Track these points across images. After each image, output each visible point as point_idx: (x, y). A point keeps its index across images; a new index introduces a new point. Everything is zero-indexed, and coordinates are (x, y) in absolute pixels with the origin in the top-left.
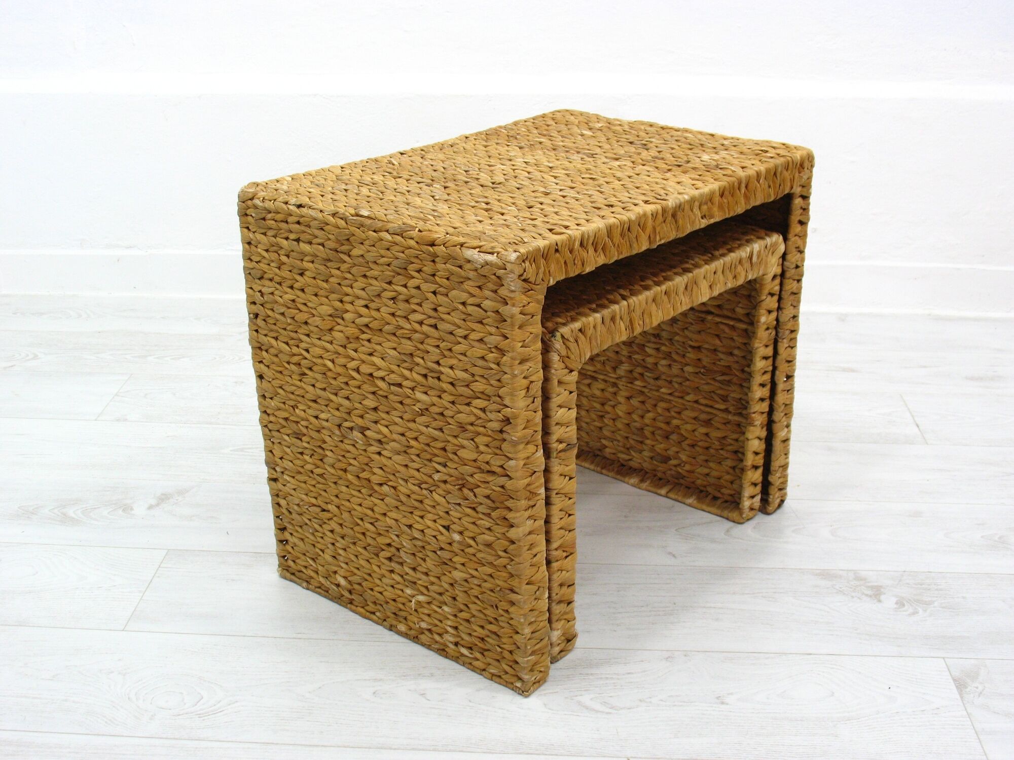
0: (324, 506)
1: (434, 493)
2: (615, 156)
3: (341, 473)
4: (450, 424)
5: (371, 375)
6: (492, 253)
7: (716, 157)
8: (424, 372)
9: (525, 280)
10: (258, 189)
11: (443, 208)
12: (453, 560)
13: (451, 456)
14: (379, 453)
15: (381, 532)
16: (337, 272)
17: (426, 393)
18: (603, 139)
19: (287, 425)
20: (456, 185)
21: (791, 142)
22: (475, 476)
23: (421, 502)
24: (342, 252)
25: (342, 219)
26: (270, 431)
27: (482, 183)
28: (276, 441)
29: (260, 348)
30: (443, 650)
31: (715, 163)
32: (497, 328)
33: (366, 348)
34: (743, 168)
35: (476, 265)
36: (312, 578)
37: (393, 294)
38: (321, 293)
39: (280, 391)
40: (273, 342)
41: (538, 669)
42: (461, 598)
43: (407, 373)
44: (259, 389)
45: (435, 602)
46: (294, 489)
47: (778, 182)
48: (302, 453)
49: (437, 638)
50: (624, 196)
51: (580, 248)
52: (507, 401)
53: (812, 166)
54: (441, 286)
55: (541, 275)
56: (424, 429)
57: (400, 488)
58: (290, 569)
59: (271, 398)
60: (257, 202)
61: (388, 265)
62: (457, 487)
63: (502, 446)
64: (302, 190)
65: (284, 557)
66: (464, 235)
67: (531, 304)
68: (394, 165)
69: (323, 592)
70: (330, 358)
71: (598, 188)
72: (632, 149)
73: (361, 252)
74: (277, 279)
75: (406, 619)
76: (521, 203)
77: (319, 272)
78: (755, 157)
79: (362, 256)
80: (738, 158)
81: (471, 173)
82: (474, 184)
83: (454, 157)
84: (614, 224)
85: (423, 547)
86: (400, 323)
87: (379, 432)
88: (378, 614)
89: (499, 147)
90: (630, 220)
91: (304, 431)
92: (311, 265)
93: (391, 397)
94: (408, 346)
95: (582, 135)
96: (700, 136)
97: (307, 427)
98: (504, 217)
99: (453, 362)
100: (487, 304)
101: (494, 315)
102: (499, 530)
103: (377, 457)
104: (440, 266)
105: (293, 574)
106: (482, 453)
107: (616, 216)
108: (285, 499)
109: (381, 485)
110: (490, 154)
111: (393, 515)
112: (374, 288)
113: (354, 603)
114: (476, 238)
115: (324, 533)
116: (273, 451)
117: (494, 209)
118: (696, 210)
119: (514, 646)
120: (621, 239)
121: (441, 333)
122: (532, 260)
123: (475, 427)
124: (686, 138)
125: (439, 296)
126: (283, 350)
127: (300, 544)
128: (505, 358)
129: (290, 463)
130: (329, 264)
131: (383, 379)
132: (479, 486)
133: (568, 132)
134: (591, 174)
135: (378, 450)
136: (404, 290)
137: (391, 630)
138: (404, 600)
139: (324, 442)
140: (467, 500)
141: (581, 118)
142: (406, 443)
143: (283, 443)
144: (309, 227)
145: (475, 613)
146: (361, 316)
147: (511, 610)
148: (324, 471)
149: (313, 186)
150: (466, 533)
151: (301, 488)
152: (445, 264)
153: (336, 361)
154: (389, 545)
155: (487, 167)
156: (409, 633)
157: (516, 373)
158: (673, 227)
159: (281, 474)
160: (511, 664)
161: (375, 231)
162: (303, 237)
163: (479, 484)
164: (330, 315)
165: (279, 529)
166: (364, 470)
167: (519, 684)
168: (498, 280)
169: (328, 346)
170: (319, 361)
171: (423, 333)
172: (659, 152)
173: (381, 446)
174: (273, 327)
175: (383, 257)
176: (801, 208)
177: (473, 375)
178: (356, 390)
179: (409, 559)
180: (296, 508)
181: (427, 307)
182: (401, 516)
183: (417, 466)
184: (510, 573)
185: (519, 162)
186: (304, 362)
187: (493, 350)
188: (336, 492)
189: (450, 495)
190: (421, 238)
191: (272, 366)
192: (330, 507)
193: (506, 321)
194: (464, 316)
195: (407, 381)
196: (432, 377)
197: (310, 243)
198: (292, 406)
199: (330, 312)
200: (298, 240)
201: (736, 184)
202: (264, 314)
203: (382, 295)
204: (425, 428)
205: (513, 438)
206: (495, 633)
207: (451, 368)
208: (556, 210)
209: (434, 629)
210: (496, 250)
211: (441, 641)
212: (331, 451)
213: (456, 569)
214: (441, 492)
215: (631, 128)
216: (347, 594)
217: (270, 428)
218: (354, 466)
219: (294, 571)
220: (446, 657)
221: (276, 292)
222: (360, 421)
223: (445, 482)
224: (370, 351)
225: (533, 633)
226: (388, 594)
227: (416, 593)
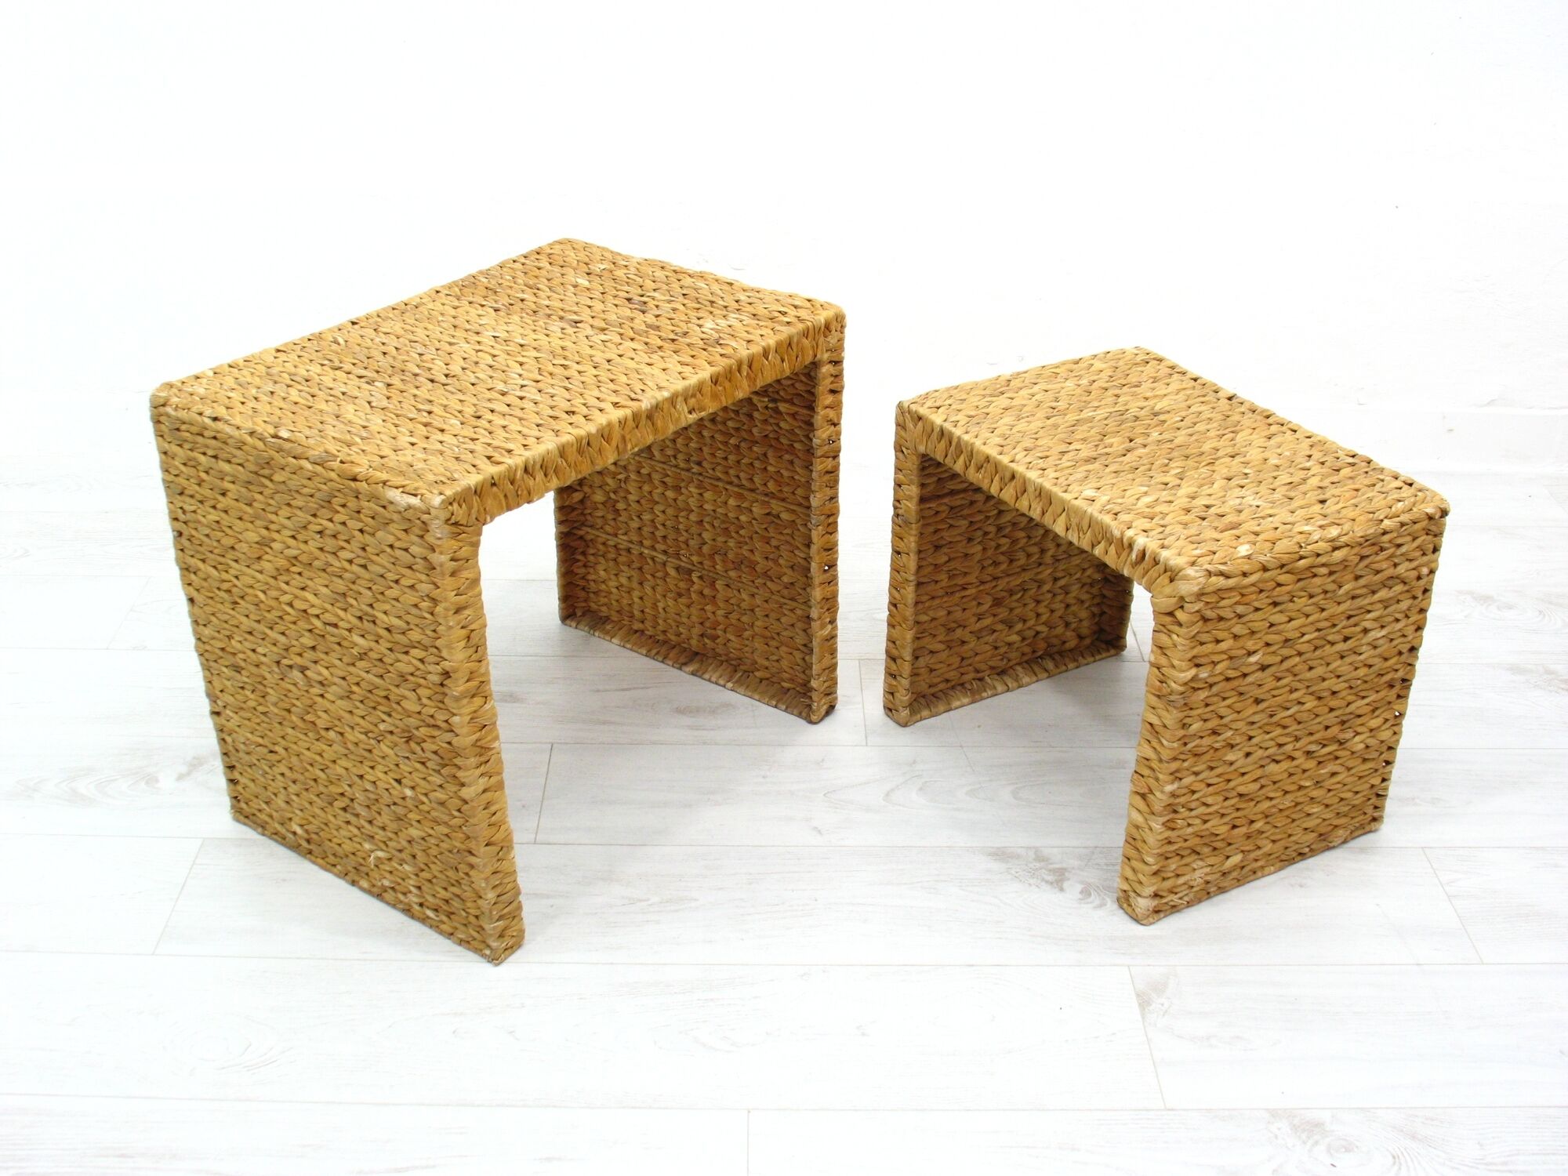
0: (272, 747)
1: (381, 743)
2: (603, 324)
3: (285, 713)
4: (390, 672)
6: (415, 495)
7: (722, 324)
8: (359, 614)
9: (455, 523)
10: (171, 393)
11: (376, 422)
12: (408, 816)
14: (322, 696)
15: (333, 780)
16: (260, 497)
17: (363, 636)
18: (599, 293)
19: (223, 656)
20: (402, 381)
21: (820, 297)
22: (420, 729)
23: (370, 751)
24: (264, 476)
25: (260, 439)
26: (207, 660)
27: (432, 376)
28: (214, 672)
29: (187, 569)
30: (409, 910)
31: (717, 336)
32: (428, 575)
33: (298, 581)
34: (748, 342)
35: (400, 508)
36: (267, 823)
37: (319, 528)
38: (245, 517)
39: (213, 618)
40: (201, 565)
41: (508, 935)
42: (421, 856)
43: (341, 613)
44: (192, 614)
45: (395, 860)
46: (239, 726)
47: (794, 354)
48: (242, 688)
49: (401, 897)
50: (592, 395)
51: (525, 476)
52: (444, 654)
53: (842, 327)
54: (367, 525)
55: (475, 515)
56: (364, 675)
57: (346, 735)
58: (243, 812)
59: (205, 625)
60: (169, 410)
61: (311, 496)
62: (403, 739)
63: (445, 700)
64: (221, 394)
65: (236, 797)
66: (390, 468)
67: (464, 549)
68: (339, 344)
69: (280, 839)
70: (262, 588)
71: (567, 384)
72: (628, 311)
73: (282, 479)
74: (198, 496)
75: (367, 874)
76: (469, 411)
77: (242, 494)
78: (769, 323)
79: (284, 482)
80: (747, 325)
81: (425, 357)
82: (423, 378)
83: (414, 328)
84: (568, 443)
85: (377, 800)
86: (329, 560)
87: (320, 674)
88: (338, 867)
89: (470, 309)
90: (589, 435)
91: (243, 664)
92: (232, 486)
93: (328, 637)
94: (340, 585)
95: (575, 286)
96: (715, 287)
97: (245, 660)
98: (442, 437)
99: (387, 607)
100: (414, 549)
101: (422, 561)
102: (452, 788)
103: (320, 699)
104: (364, 504)
105: (247, 817)
106: (426, 706)
107: (573, 430)
108: (230, 735)
109: (327, 729)
110: (457, 323)
111: (343, 762)
112: (300, 519)
113: (313, 853)
114: (402, 472)
115: (274, 776)
116: (213, 682)
117: (436, 423)
118: (681, 406)
119: (478, 911)
120: (579, 457)
121: (372, 575)
122: (462, 501)
123: (416, 678)
124: (697, 290)
125: (366, 536)
126: (211, 574)
127: (251, 785)
128: (438, 608)
129: (232, 698)
130: (250, 487)
131: (317, 616)
132: (426, 741)
133: (560, 281)
134: (565, 357)
135: (321, 692)
136: (330, 524)
137: (354, 885)
138: (363, 855)
139: (264, 678)
140: (415, 753)
141: (583, 255)
142: (348, 689)
143: (222, 675)
144: (227, 444)
145: (437, 874)
146: (289, 547)
147: (472, 873)
148: (268, 710)
149: (236, 386)
150: (418, 789)
151: (245, 725)
152: (368, 502)
153: (269, 593)
154: (342, 794)
155: (447, 347)
156: (372, 889)
157: (451, 624)
158: (648, 431)
159: (223, 708)
160: (478, 929)
161: (294, 457)
162: (222, 454)
163: (426, 739)
164: (258, 543)
165: (228, 767)
166: (309, 713)
167: (488, 952)
168: (424, 526)
169: (259, 576)
170: (250, 591)
171: (353, 573)
172: (657, 316)
173: (324, 689)
174: (199, 548)
175: (305, 487)
176: (832, 375)
177: (408, 623)
178: (291, 626)
179: (363, 812)
180: (242, 746)
181: (355, 545)
182: (350, 765)
183: (361, 713)
184: (466, 834)
185: (487, 336)
186: (234, 590)
187: (425, 598)
188: (282, 733)
189: (398, 747)
190: (343, 470)
191: (202, 590)
192: (277, 748)
193: (434, 569)
195: (343, 622)
196: (368, 621)
197: (229, 462)
198: (227, 636)
199: (257, 539)
200: (215, 457)
201: (736, 366)
202: (188, 533)
203: (309, 527)
205: (455, 693)
206: (458, 896)
207: (385, 613)
208: (506, 422)
209: (397, 887)
210: (420, 492)
211: (406, 901)
212: (273, 688)
213: (412, 826)
214: (389, 743)
215: (638, 272)
216: (304, 844)
217: (207, 658)
218: (297, 707)
219: (248, 814)
220: (413, 918)
221: (199, 511)
222: (298, 660)
223: (391, 733)
224: (303, 585)
225: (498, 896)
226: (348, 847)
227: (375, 848)
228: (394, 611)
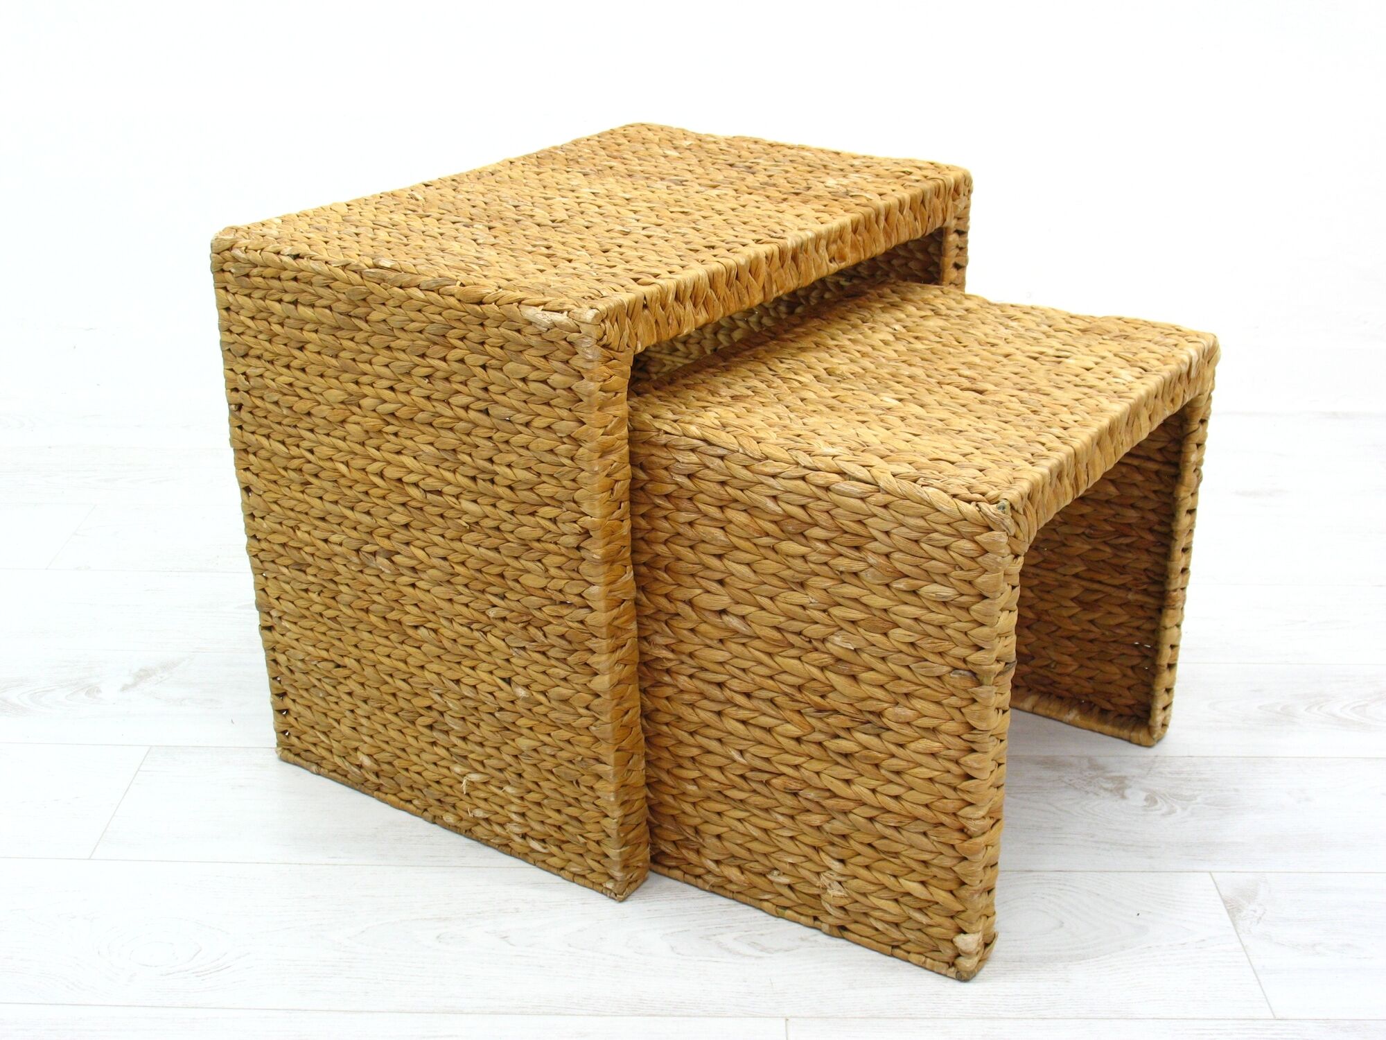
0: (339, 660)
1: (489, 635)
2: (710, 183)
3: (361, 614)
4: (509, 542)
5: (400, 480)
6: (561, 312)
7: (845, 182)
8: (472, 473)
9: (604, 346)
10: (237, 235)
11: (489, 254)
12: (517, 723)
13: (511, 584)
14: (413, 585)
15: (418, 691)
16: (351, 344)
17: (475, 501)
18: (694, 161)
19: (284, 553)
20: (505, 225)
21: (942, 161)
22: (544, 609)
23: (472, 647)
24: (356, 317)
25: (355, 272)
26: (262, 562)
27: (538, 222)
28: (270, 575)
29: (245, 451)
30: (507, 845)
31: (844, 190)
32: (570, 410)
33: (393, 444)
34: (880, 195)
35: (541, 328)
36: (323, 758)
37: (427, 371)
38: (329, 372)
39: (275, 507)
40: (264, 441)
41: (635, 864)
42: (529, 773)
43: (449, 475)
44: (245, 505)
45: (493, 782)
46: (297, 640)
47: (927, 214)
48: (306, 591)
49: (498, 829)
50: (728, 234)
51: (675, 304)
52: (585, 508)
53: (970, 192)
54: (493, 358)
55: (626, 340)
56: (473, 549)
57: (442, 630)
58: (292, 748)
59: (263, 518)
60: (237, 253)
61: (421, 332)
62: (520, 625)
63: (581, 567)
64: (297, 235)
65: (284, 732)
66: (522, 289)
67: (614, 378)
68: (417, 200)
69: (340, 777)
70: (343, 459)
71: (694, 225)
72: (733, 173)
73: (383, 316)
74: (267, 356)
75: (454, 806)
76: (593, 246)
77: (326, 344)
78: (896, 180)
79: (384, 320)
80: (873, 182)
81: (521, 208)
82: (528, 222)
83: (497, 188)
84: (718, 271)
85: (476, 708)
86: (438, 410)
87: (414, 557)
88: (416, 802)
89: (555, 174)
91: (310, 559)
92: (314, 335)
93: (428, 509)
94: (449, 439)
95: (666, 156)
96: (821, 155)
97: (313, 555)
98: (572, 265)
99: (512, 458)
100: (555, 379)
101: (565, 393)
102: (579, 679)
103: (410, 590)
104: (491, 331)
105: (298, 755)
106: (554, 578)
107: (720, 260)
108: (284, 653)
109: (416, 627)
110: (545, 184)
111: (435, 667)
112: (402, 363)
113: (383, 789)
114: (538, 292)
115: (339, 697)
116: (267, 589)
117: (558, 254)
118: (823, 251)
119: (603, 834)
120: (727, 290)
121: (495, 421)
122: (614, 319)
123: (543, 544)
124: (803, 158)
125: (490, 371)
126: (277, 452)
127: (307, 713)
128: (581, 450)
129: (291, 605)
130: (339, 334)
131: (416, 485)
132: (550, 623)
133: (647, 153)
134: (682, 207)
135: (412, 580)
136: (443, 364)
137: (435, 823)
138: (452, 782)
139: (337, 573)
140: (535, 641)
141: (662, 135)
142: (451, 570)
143: (281, 577)
144: (311, 284)
145: (548, 793)
146: (385, 402)
147: (598, 785)
148: (338, 613)
149: (312, 230)
150: (535, 687)
151: (306, 637)
152: (497, 327)
153: (352, 463)
154: (429, 708)
155: (543, 201)
156: (459, 825)
157: (596, 469)
158: (793, 273)
159: (277, 620)
160: (598, 858)
161: (401, 287)
162: (304, 298)
163: (551, 619)
164: (342, 403)
165: (277, 695)
166: (393, 609)
167: (610, 885)
168: (570, 347)
169: (340, 444)
170: (328, 464)
171: (470, 421)
172: (770, 176)
173: (416, 576)
174: (264, 421)
175: (413, 321)
176: (957, 247)
177: (539, 475)
178: (380, 502)
179: (456, 726)
180: (300, 664)
181: (475, 386)
182: (445, 668)
183: (465, 599)
184: (595, 737)
185: (585, 193)
186: (306, 467)
187: (565, 440)
188: (354, 640)
189: (511, 637)
190: (465, 294)
191: (263, 474)
192: (347, 661)
193: (581, 401)
194: (525, 397)
195: (449, 487)
196: (484, 480)
197: (313, 306)
198: (292, 527)
199: (341, 398)
200: (295, 303)
201: (873, 216)
202: (250, 404)
203: (413, 372)
204: (475, 549)
205: (595, 556)
206: (576, 819)
207: (509, 466)
208: (640, 254)
209: (493, 818)
210: (566, 307)
211: (503, 833)
212: (347, 585)
213: (522, 735)
214: (499, 633)
215: (730, 145)
216: (373, 778)
217: (262, 559)
218: (379, 604)
219: (298, 751)
220: (511, 855)
221: (267, 374)
222: (386, 544)
223: (504, 619)
224: (398, 448)
225: (626, 816)
226: (430, 775)
227: (468, 770)
228: (522, 461)
